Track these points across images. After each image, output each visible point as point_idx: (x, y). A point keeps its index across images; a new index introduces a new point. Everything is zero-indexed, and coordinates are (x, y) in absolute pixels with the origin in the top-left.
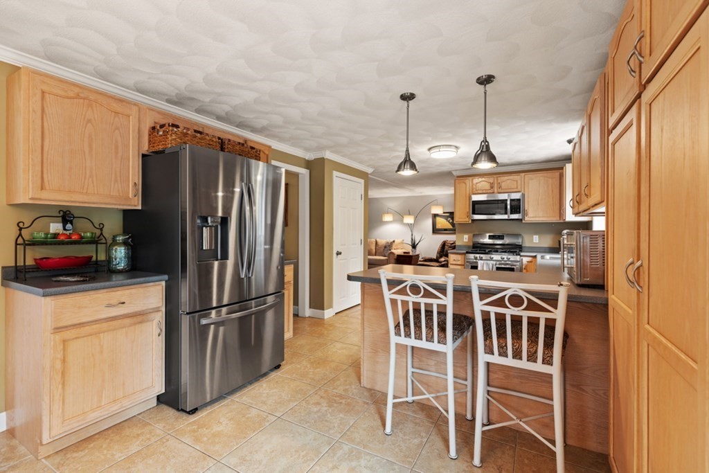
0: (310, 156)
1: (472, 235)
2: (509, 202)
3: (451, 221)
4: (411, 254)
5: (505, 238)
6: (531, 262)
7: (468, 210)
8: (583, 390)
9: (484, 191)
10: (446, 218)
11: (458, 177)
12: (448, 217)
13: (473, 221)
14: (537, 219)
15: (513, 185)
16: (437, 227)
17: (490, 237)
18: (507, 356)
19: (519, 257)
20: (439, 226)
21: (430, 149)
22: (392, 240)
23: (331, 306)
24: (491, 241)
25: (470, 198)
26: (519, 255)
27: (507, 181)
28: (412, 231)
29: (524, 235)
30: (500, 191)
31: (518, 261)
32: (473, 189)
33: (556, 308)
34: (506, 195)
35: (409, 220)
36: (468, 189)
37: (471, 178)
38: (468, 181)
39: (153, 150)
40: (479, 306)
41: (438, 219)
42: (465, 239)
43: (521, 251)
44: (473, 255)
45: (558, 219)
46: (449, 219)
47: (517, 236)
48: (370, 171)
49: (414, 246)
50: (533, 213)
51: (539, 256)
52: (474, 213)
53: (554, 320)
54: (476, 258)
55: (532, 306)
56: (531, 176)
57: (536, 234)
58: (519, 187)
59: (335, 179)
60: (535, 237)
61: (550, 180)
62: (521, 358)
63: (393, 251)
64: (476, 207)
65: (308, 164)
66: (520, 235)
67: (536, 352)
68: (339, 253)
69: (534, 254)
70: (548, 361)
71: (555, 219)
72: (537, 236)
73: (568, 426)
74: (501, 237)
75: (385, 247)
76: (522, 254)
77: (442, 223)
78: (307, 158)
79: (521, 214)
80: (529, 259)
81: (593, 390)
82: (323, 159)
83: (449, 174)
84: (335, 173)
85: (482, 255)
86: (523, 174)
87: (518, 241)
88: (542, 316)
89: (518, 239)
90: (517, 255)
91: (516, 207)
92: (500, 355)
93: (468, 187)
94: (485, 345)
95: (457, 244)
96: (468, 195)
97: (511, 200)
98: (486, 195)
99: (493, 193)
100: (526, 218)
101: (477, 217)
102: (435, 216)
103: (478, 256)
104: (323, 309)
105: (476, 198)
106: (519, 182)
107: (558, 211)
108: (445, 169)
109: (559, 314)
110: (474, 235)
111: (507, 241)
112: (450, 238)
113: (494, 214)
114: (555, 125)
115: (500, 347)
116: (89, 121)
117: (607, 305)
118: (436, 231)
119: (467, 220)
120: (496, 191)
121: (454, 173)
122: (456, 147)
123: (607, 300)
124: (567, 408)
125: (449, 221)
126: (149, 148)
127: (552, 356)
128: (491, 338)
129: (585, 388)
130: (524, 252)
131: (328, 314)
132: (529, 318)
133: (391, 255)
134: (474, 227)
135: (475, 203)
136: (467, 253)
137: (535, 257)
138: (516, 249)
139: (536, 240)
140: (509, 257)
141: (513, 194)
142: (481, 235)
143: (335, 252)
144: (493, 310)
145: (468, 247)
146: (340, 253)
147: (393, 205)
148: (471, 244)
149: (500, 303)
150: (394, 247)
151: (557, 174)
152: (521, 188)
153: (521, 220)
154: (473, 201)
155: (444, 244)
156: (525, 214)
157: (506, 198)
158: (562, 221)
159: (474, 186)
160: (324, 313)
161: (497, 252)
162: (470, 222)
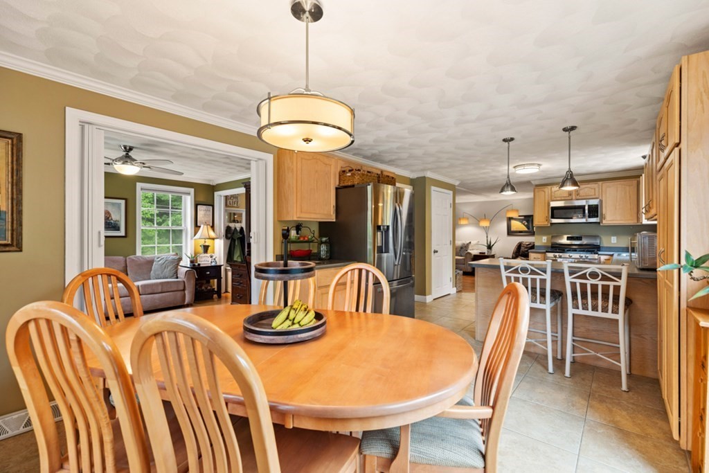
0: (413, 176)
1: (550, 236)
2: (587, 208)
3: (526, 223)
4: (486, 254)
5: (583, 240)
6: (609, 260)
7: (547, 215)
8: (644, 338)
9: (563, 198)
10: (521, 221)
11: (537, 186)
12: (523, 220)
13: (552, 224)
14: (614, 222)
15: (592, 192)
16: (512, 230)
17: (568, 239)
18: (588, 310)
19: (597, 255)
20: (513, 228)
21: (515, 167)
22: (468, 242)
23: (430, 294)
24: (569, 242)
25: (549, 204)
26: (597, 253)
27: (586, 189)
28: (487, 234)
29: (602, 237)
30: (578, 197)
31: (596, 259)
32: (551, 196)
33: (620, 279)
34: (585, 201)
35: (485, 224)
36: (547, 197)
37: (549, 187)
38: (547, 189)
39: (342, 185)
40: (568, 279)
41: (513, 222)
42: (543, 240)
43: (599, 251)
44: (553, 254)
45: (636, 221)
46: (524, 222)
47: (596, 237)
48: (457, 183)
49: (490, 247)
50: (611, 216)
51: (616, 255)
52: (553, 217)
53: (620, 286)
54: (555, 257)
55: (604, 278)
56: (608, 184)
57: (614, 236)
58: (597, 194)
59: (433, 193)
60: (612, 238)
61: (628, 188)
62: (597, 311)
63: (469, 251)
64: (555, 212)
65: (412, 182)
66: (598, 236)
67: (607, 306)
68: (435, 252)
69: (612, 253)
70: (615, 311)
71: (632, 222)
72: (615, 238)
73: (632, 362)
74: (579, 238)
75: (462, 248)
76: (599, 253)
77: (517, 225)
78: (411, 177)
79: (598, 218)
80: (607, 257)
81: (651, 338)
82: (424, 178)
83: (528, 183)
84: (433, 188)
85: (561, 254)
86: (600, 183)
87: (597, 242)
88: (612, 284)
89: (596, 240)
90: (595, 253)
91: (594, 211)
92: (583, 309)
93: (547, 193)
94: (573, 304)
95: (536, 244)
96: (547, 202)
97: (589, 206)
98: (563, 202)
99: (572, 199)
100: (604, 222)
101: (554, 221)
102: (510, 219)
103: (557, 254)
104: (425, 295)
105: (554, 204)
106: (597, 189)
107: (636, 215)
108: (525, 179)
109: (623, 283)
110: (552, 237)
111: (585, 241)
112: (527, 240)
113: (572, 218)
114: (629, 148)
115: (583, 304)
116: (316, 171)
117: (656, 279)
118: (510, 233)
119: (546, 223)
120: (574, 198)
121: (533, 182)
122: (539, 165)
123: (656, 276)
124: (632, 350)
125: (524, 224)
126: (339, 183)
127: (618, 309)
128: (577, 299)
129: (646, 337)
130: (602, 251)
131: (429, 299)
132: (603, 285)
133: (468, 255)
134: (553, 230)
135: (553, 209)
136: (547, 252)
137: (612, 255)
138: (595, 249)
139: (614, 241)
140: (587, 255)
141: (590, 200)
142: (560, 236)
143: (433, 251)
144: (578, 281)
145: (547, 247)
146: (437, 252)
147: (468, 210)
148: (550, 245)
149: (583, 277)
150: (470, 247)
151: (634, 182)
152: (599, 195)
153: (599, 223)
154: (552, 208)
155: (520, 245)
156: (603, 218)
157: (584, 204)
158: (639, 224)
159: (553, 194)
160: (426, 299)
161: (576, 251)
162: (549, 225)
